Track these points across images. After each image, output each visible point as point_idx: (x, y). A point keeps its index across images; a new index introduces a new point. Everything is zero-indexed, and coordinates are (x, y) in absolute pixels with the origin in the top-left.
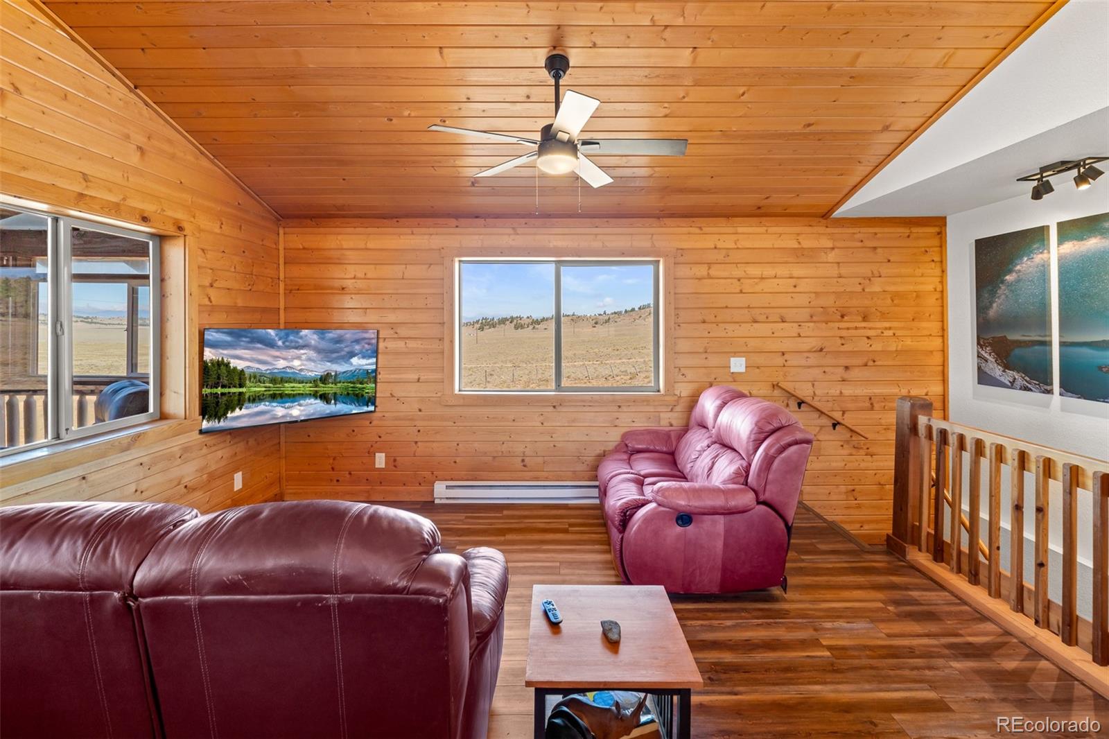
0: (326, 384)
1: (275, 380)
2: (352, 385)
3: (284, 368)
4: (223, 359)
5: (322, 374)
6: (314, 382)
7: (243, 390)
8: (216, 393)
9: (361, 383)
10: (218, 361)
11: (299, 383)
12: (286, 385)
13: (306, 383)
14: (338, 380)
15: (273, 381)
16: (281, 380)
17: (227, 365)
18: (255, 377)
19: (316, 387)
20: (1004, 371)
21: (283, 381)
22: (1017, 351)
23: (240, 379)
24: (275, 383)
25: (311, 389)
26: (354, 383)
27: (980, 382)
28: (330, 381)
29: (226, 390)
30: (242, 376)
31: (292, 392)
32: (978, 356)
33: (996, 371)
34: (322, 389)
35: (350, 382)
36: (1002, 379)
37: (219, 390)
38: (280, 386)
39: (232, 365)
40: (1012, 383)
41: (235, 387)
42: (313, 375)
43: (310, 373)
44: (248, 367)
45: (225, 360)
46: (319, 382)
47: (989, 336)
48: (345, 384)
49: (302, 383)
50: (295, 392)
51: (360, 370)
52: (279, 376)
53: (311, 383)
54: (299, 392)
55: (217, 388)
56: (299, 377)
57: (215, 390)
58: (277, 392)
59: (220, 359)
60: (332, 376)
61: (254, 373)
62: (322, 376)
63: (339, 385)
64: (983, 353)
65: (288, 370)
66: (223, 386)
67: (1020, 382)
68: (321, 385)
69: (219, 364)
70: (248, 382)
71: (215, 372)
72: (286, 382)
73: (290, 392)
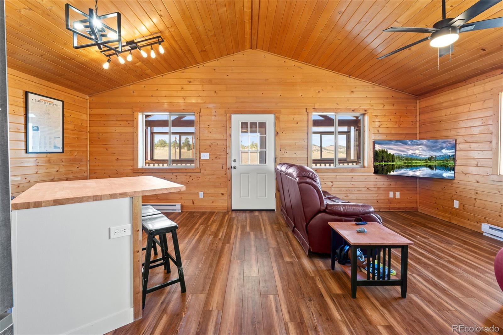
0: (431, 161)
1: (408, 159)
2: (443, 162)
3: (412, 154)
4: (384, 149)
5: (429, 157)
6: (426, 160)
7: (394, 163)
8: (382, 165)
9: (447, 161)
10: (382, 150)
11: (419, 161)
12: (413, 161)
13: (422, 161)
14: (437, 159)
15: (407, 159)
16: (411, 160)
17: (386, 152)
18: (399, 158)
19: (427, 162)
21: (411, 159)
23: (392, 158)
24: (408, 161)
25: (424, 163)
26: (444, 161)
28: (433, 160)
29: (386, 163)
30: (393, 157)
31: (416, 165)
34: (429, 163)
35: (442, 160)
37: (383, 163)
38: (411, 162)
39: (388, 152)
41: (390, 162)
42: (425, 157)
43: (424, 156)
44: (396, 153)
45: (385, 150)
46: (428, 160)
48: (440, 161)
49: (420, 160)
50: (417, 165)
51: (446, 155)
52: (410, 157)
53: (424, 160)
54: (419, 164)
55: (382, 162)
56: (418, 158)
57: (381, 163)
58: (409, 165)
59: (383, 150)
60: (433, 158)
61: (398, 156)
62: (429, 158)
63: (437, 162)
65: (414, 155)
66: (385, 162)
68: (429, 161)
69: (383, 152)
70: (396, 160)
71: (381, 155)
72: (413, 160)
73: (415, 165)
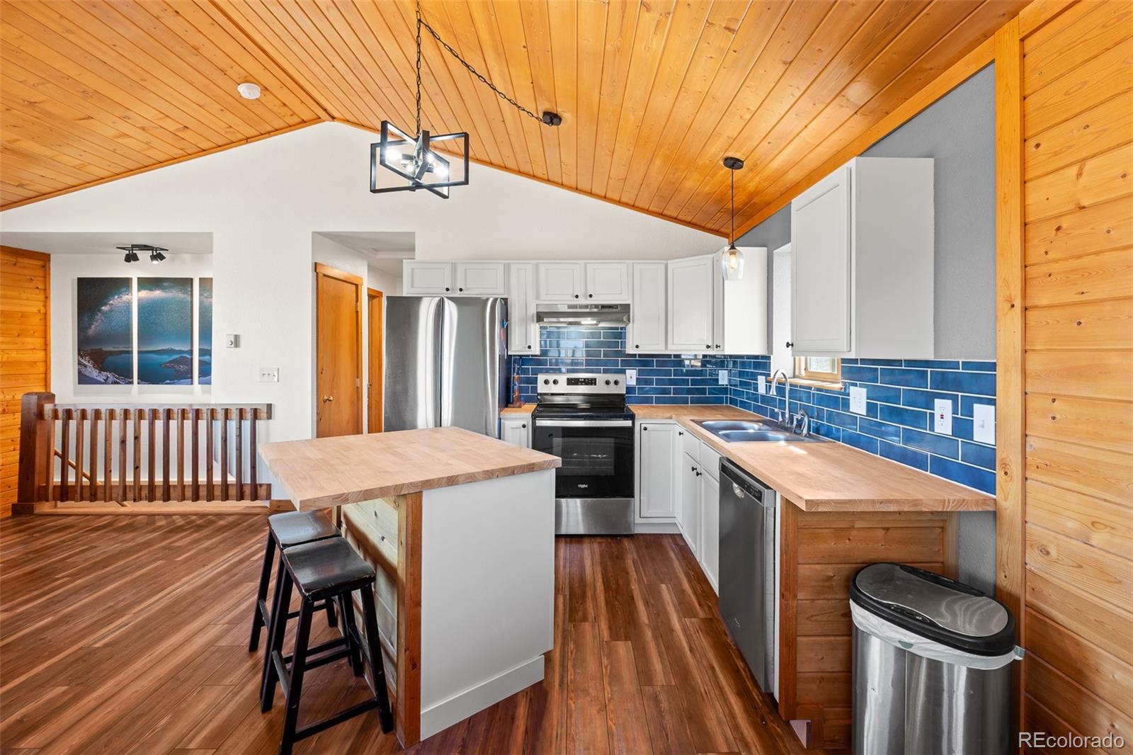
20: (100, 373)
22: (110, 358)
27: (80, 383)
32: (79, 364)
33: (94, 373)
36: (98, 378)
40: (106, 380)
47: (88, 348)
64: (83, 361)
67: (111, 378)
